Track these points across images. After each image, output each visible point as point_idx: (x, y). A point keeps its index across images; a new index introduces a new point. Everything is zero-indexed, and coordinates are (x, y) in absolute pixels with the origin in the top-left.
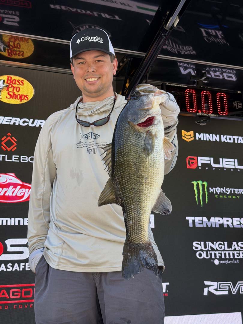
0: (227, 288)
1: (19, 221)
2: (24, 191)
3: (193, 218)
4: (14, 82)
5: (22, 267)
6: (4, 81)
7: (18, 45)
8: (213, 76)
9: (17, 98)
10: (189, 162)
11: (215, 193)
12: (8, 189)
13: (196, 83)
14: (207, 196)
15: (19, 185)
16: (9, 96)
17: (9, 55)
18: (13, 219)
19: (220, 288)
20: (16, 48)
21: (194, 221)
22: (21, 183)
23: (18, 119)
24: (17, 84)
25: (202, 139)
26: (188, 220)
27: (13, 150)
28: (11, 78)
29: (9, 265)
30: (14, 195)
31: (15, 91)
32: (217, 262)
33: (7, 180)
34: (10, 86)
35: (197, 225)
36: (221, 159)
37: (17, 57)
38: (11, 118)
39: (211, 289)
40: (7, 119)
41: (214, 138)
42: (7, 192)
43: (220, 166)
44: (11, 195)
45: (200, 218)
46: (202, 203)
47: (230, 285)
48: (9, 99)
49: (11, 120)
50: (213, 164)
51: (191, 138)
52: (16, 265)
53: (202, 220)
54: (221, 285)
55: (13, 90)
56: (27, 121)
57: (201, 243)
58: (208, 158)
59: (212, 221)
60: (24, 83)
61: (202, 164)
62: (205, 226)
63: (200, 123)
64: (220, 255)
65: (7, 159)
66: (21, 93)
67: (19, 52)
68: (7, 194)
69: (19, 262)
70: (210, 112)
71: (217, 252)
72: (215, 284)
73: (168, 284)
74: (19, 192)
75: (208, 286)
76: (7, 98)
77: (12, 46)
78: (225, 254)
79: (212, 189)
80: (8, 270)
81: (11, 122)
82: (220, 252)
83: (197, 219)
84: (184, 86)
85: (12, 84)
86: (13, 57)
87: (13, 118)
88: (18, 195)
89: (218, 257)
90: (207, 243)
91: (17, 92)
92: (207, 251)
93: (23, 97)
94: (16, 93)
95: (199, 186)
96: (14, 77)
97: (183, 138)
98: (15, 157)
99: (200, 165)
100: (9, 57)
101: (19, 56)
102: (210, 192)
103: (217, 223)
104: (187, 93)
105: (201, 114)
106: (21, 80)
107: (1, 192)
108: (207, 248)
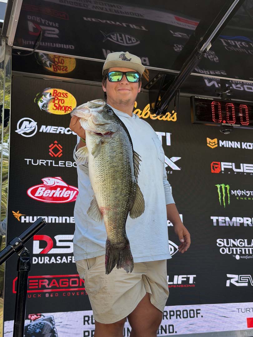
0: (246, 280)
1: (66, 219)
2: (69, 193)
3: (217, 218)
4: (59, 95)
5: (69, 260)
6: (50, 94)
8: (235, 88)
9: (62, 109)
10: (213, 166)
11: (236, 195)
12: (55, 191)
13: (220, 96)
14: (229, 198)
15: (65, 187)
16: (55, 108)
17: (54, 71)
18: (60, 218)
19: (240, 280)
20: (61, 64)
21: (217, 220)
22: (67, 185)
24: (62, 97)
25: (225, 146)
26: (212, 220)
27: (59, 156)
28: (57, 91)
29: (58, 258)
30: (61, 196)
31: (60, 103)
32: (238, 257)
33: (55, 183)
34: (56, 99)
35: (220, 224)
36: (241, 164)
37: (61, 72)
38: (57, 127)
39: (233, 281)
40: (54, 128)
41: (235, 145)
42: (55, 194)
43: (241, 170)
44: (58, 196)
45: (223, 218)
46: (224, 204)
47: (249, 277)
48: (55, 111)
49: (57, 129)
50: (235, 169)
51: (215, 145)
52: (64, 258)
53: (225, 220)
54: (242, 278)
55: (59, 102)
57: (224, 240)
58: (231, 164)
59: (234, 221)
60: (68, 95)
61: (225, 168)
62: (227, 225)
63: (224, 132)
64: (240, 251)
65: (55, 164)
66: (65, 105)
67: (62, 67)
68: (55, 196)
69: (66, 255)
70: (233, 123)
71: (238, 249)
72: (236, 277)
73: (195, 276)
74: (65, 193)
75: (230, 279)
76: (53, 109)
77: (57, 62)
78: (245, 250)
79: (234, 191)
80: (57, 262)
81: (57, 131)
82: (241, 248)
83: (221, 219)
84: (211, 99)
85: (57, 96)
86: (59, 72)
87: (59, 127)
88: (65, 196)
89: (239, 253)
90: (229, 240)
91: (62, 103)
92: (229, 248)
93: (67, 108)
94: (62, 105)
95: (222, 189)
96: (59, 91)
97: (208, 145)
98: (61, 163)
99: (223, 169)
100: (55, 72)
101: (63, 71)
102: (232, 194)
103: (238, 222)
104: (213, 105)
105: (225, 124)
106: (65, 93)
107: (49, 194)
108: (230, 245)
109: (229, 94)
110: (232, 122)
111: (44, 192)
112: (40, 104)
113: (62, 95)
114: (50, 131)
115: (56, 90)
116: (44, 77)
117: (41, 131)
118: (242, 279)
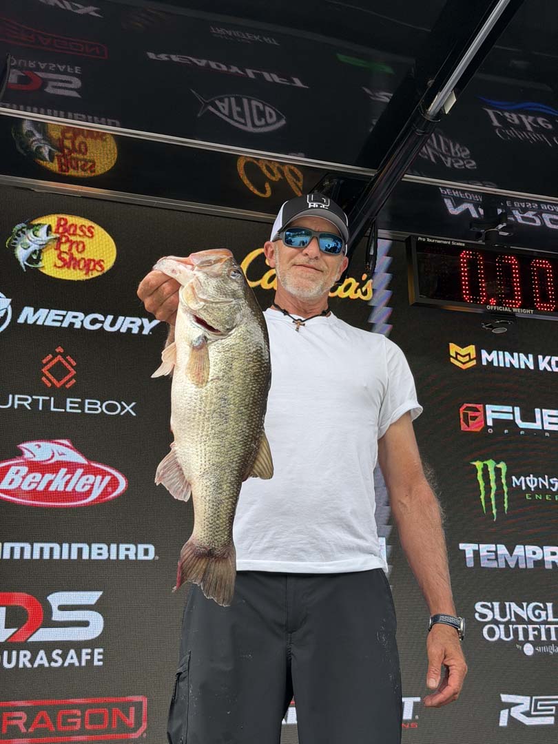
0: (551, 710)
1: (80, 551)
2: (91, 481)
3: (475, 546)
4: (71, 232)
5: (85, 658)
6: (49, 228)
7: (83, 147)
8: (520, 221)
9: (79, 266)
10: (466, 415)
11: (524, 488)
12: (55, 474)
13: (483, 237)
14: (506, 496)
15: (80, 465)
16: (60, 263)
17: (61, 170)
18: (66, 546)
19: (536, 710)
20: (78, 153)
21: (477, 553)
23: (81, 315)
24: (80, 236)
25: (495, 364)
26: (464, 551)
27: (67, 386)
28: (66, 220)
29: (56, 653)
30: (69, 489)
31: (74, 250)
32: (529, 650)
33: (53, 453)
34: (64, 240)
35: (484, 563)
36: (538, 411)
37: (80, 173)
38: (64, 313)
39: (516, 713)
40: (56, 315)
41: (522, 361)
42: (53, 483)
43: (536, 426)
44: (61, 489)
45: (492, 547)
46: (494, 511)
48: (58, 269)
49: (64, 316)
50: (520, 422)
51: (471, 360)
52: (72, 652)
53: (496, 552)
54: (539, 703)
55: (70, 249)
56: (100, 319)
57: (492, 605)
58: (509, 409)
59: (519, 554)
60: (94, 232)
61: (494, 420)
62: (502, 565)
63: (493, 328)
64: (536, 633)
65: (54, 407)
66: (86, 255)
67: (83, 162)
68: (52, 488)
69: (78, 646)
70: (516, 304)
71: (530, 627)
72: (525, 702)
73: (418, 699)
74: (80, 482)
75: (509, 706)
77: (68, 149)
78: (548, 631)
79: (518, 480)
80: (53, 664)
81: (64, 322)
82: (538, 626)
83: (484, 549)
84: (458, 244)
85: (66, 234)
86: (72, 172)
87: (70, 313)
88: (79, 489)
89: (531, 638)
90: (507, 604)
91: (79, 252)
92: (507, 624)
93: (92, 264)
94: (77, 256)
95: (488, 472)
96: (72, 220)
97: (452, 360)
98: (71, 402)
99: (490, 423)
100: (62, 173)
102: (514, 485)
104: (464, 259)
105: (495, 308)
106: (87, 226)
107: (38, 483)
108: (508, 617)
109: (506, 234)
110: (513, 304)
111: (24, 478)
112: (21, 254)
113: (78, 231)
114: (44, 321)
115: (63, 219)
116: (34, 186)
117: (21, 320)
118: (539, 708)
